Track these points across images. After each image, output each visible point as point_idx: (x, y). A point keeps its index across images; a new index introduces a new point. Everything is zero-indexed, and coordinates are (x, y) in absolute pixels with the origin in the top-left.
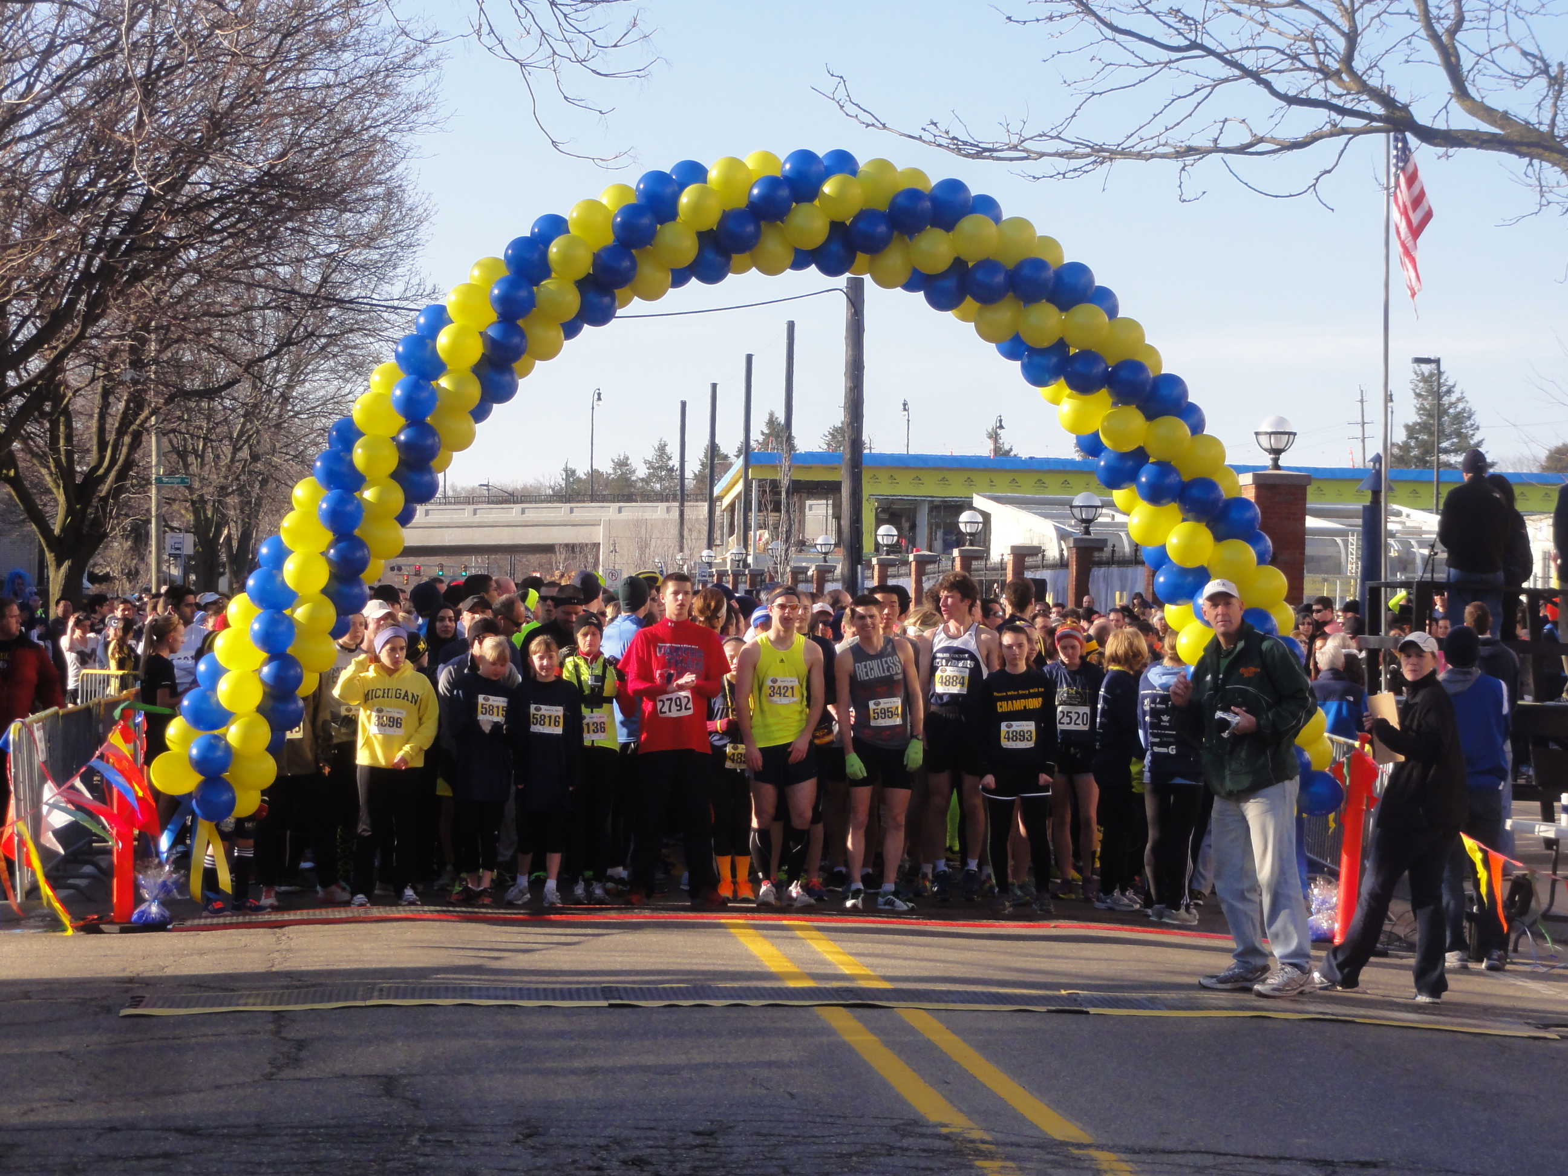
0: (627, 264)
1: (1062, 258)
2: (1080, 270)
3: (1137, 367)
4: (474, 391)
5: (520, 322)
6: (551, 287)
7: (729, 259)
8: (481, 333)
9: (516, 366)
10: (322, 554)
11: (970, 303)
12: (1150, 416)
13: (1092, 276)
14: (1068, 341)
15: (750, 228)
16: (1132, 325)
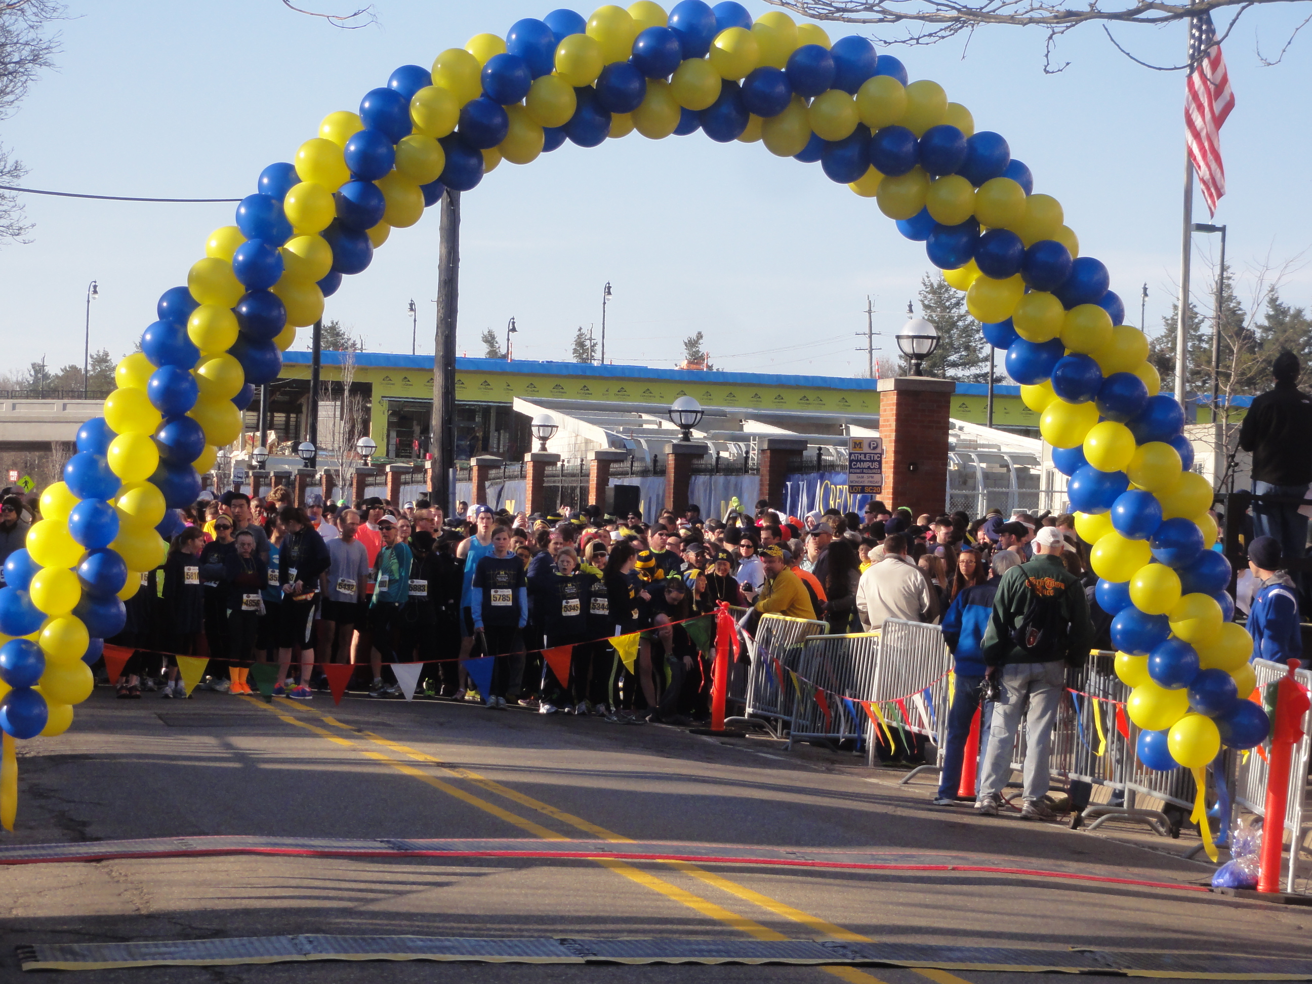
0: (498, 120)
1: (972, 128)
2: (993, 141)
3: (1057, 249)
4: (326, 257)
5: (376, 182)
6: (413, 144)
7: (609, 119)
8: (334, 195)
9: (370, 232)
10: (152, 437)
11: (873, 175)
12: (1069, 304)
13: (1007, 147)
14: (979, 218)
15: (635, 85)
16: (1049, 203)
